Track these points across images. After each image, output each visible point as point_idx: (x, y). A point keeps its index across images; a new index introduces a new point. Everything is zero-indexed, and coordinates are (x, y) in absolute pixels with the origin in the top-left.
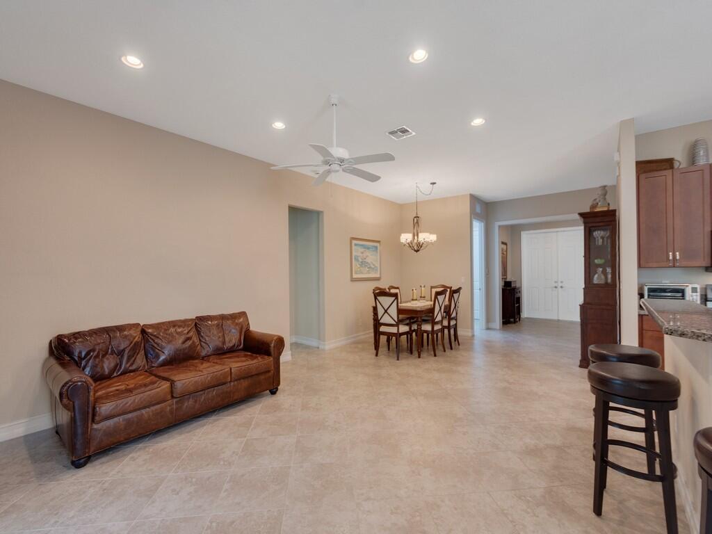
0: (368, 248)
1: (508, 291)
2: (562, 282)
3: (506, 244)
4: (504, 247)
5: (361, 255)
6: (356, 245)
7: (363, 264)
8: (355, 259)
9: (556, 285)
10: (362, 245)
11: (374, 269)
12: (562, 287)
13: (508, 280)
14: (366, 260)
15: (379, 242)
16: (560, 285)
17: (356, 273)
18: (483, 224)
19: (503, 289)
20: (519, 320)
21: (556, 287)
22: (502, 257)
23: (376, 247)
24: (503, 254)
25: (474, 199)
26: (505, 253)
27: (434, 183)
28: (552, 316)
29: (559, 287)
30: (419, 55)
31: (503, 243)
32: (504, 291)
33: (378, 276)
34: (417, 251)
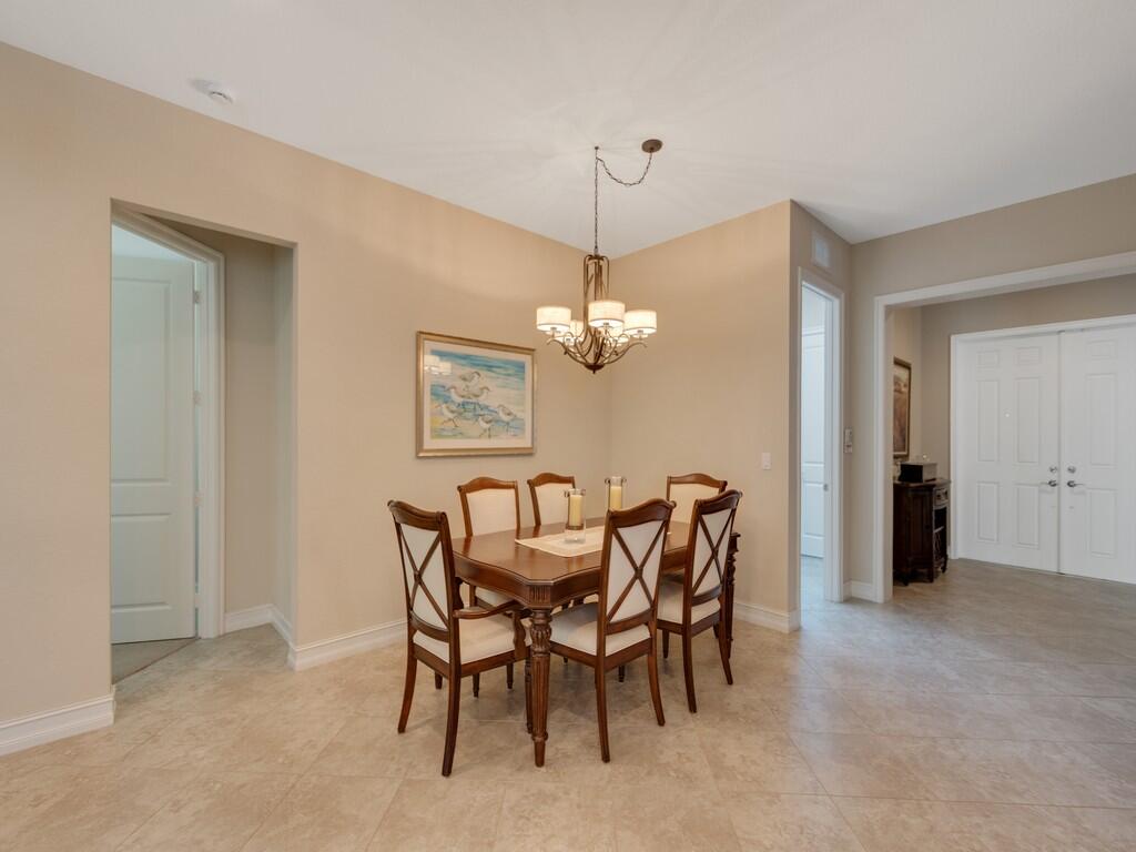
0: (489, 368)
1: (910, 494)
2: (1072, 470)
3: (907, 366)
4: (903, 374)
5: (460, 384)
6: (435, 353)
7: (469, 408)
8: (433, 393)
9: (1053, 477)
10: (465, 357)
11: (512, 425)
12: (1070, 484)
13: (912, 461)
14: (482, 400)
15: (530, 351)
16: (1067, 477)
17: (437, 434)
18: (837, 302)
19: (896, 487)
20: (944, 569)
21: (1052, 484)
22: (896, 401)
23: (521, 366)
24: (898, 391)
25: (805, 219)
26: (905, 390)
27: (652, 146)
28: (1040, 560)
29: (1063, 483)
31: (898, 363)
32: (899, 492)
33: (525, 443)
34: (595, 367)
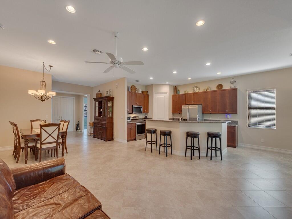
16: (61, 118)
21: (59, 119)
27: (51, 66)
30: (200, 23)
34: (42, 100)
